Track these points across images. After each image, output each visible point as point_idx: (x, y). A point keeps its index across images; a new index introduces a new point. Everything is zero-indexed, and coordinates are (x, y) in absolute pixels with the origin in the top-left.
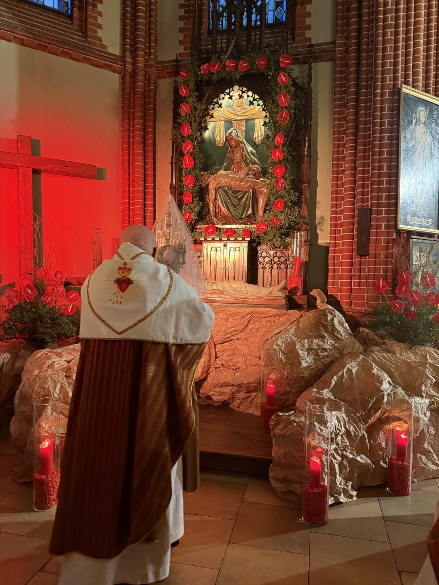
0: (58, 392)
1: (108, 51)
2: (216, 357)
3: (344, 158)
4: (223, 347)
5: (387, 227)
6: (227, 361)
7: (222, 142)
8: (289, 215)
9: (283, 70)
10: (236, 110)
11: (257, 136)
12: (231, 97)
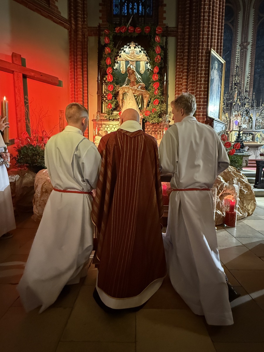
1: (62, 15)
3: (181, 84)
5: (203, 115)
7: (124, 71)
8: (161, 107)
9: (157, 35)
10: (131, 56)
11: (141, 70)
12: (130, 48)
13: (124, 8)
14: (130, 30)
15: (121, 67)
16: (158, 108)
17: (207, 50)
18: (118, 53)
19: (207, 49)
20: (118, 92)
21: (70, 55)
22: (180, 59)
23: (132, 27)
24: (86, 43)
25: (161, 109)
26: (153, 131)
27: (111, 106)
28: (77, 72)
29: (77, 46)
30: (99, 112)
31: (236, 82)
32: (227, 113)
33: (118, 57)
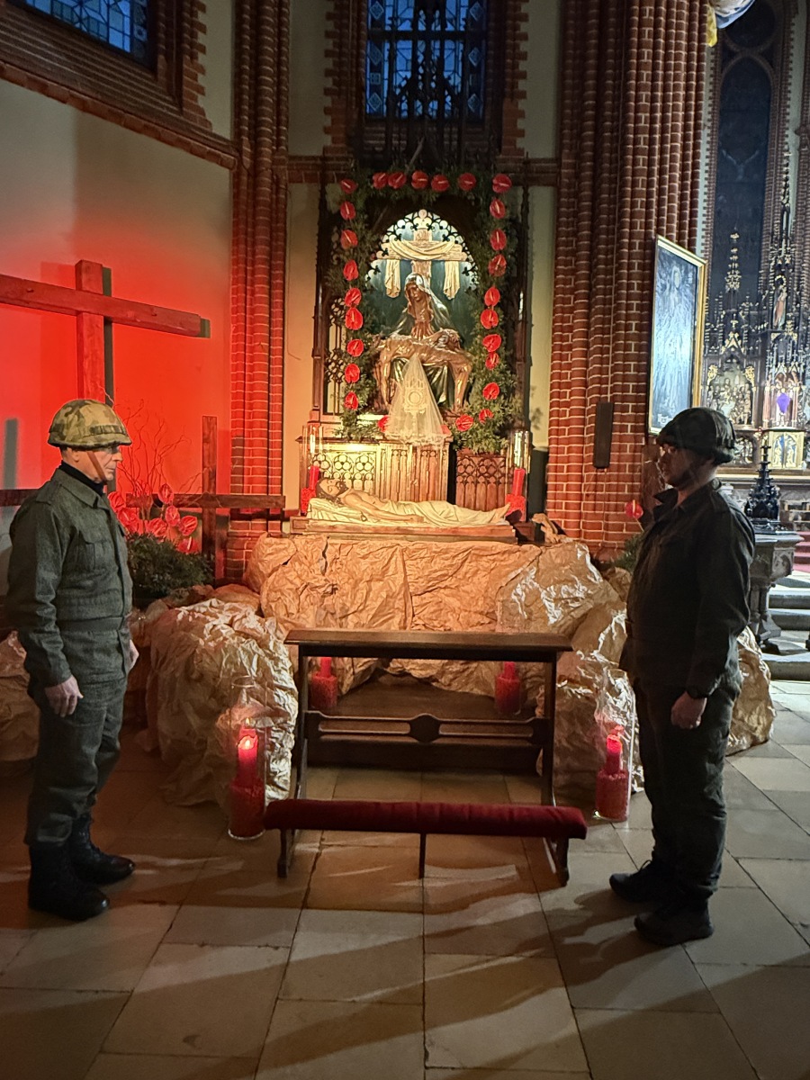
0: (255, 668)
1: (214, 131)
2: (414, 616)
3: (571, 329)
4: (422, 600)
5: (634, 429)
6: (430, 619)
7: (395, 291)
8: (506, 407)
9: (497, 196)
10: (417, 245)
11: (448, 287)
12: (415, 226)
14: (415, 182)
15: (387, 277)
16: (496, 409)
17: (645, 239)
18: (379, 241)
19: (647, 235)
20: (378, 356)
21: (236, 243)
22: (565, 273)
23: (421, 173)
24: (281, 215)
25: (504, 410)
26: (482, 474)
27: (355, 400)
28: (253, 293)
29: (257, 218)
30: (317, 412)
31: (780, 262)
32: (751, 369)
33: (379, 254)
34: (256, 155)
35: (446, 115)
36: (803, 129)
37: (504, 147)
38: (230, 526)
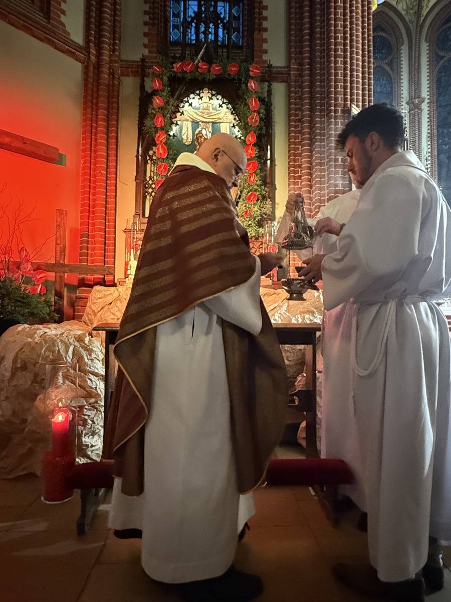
1: (71, 38)
7: (189, 140)
8: (262, 207)
9: (252, 78)
10: (203, 113)
12: (201, 98)
13: (189, 31)
14: (201, 68)
15: (183, 132)
16: (256, 209)
17: (344, 107)
18: (178, 106)
19: (345, 105)
21: (85, 109)
22: (295, 121)
23: (204, 63)
24: (116, 88)
25: (260, 209)
28: (96, 140)
29: (99, 93)
30: (138, 216)
33: (178, 114)
34: (99, 55)
35: (219, 44)
36: (411, 101)
37: (255, 59)
38: (78, 292)
